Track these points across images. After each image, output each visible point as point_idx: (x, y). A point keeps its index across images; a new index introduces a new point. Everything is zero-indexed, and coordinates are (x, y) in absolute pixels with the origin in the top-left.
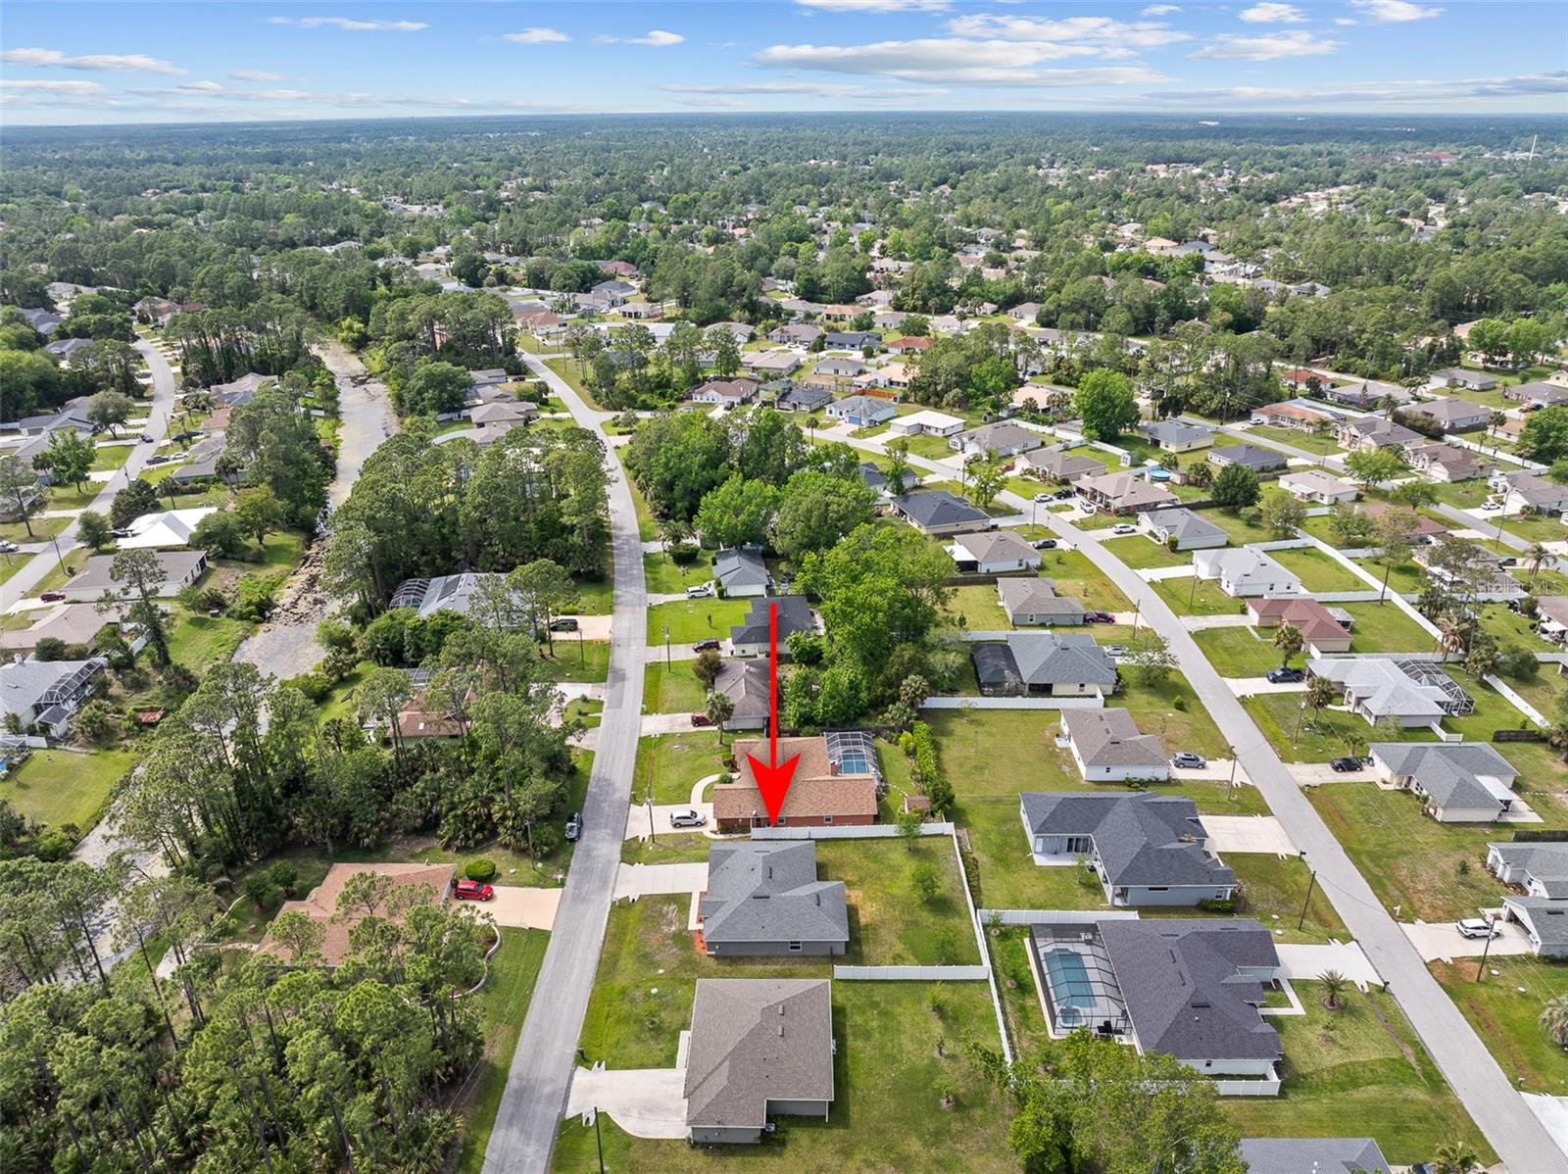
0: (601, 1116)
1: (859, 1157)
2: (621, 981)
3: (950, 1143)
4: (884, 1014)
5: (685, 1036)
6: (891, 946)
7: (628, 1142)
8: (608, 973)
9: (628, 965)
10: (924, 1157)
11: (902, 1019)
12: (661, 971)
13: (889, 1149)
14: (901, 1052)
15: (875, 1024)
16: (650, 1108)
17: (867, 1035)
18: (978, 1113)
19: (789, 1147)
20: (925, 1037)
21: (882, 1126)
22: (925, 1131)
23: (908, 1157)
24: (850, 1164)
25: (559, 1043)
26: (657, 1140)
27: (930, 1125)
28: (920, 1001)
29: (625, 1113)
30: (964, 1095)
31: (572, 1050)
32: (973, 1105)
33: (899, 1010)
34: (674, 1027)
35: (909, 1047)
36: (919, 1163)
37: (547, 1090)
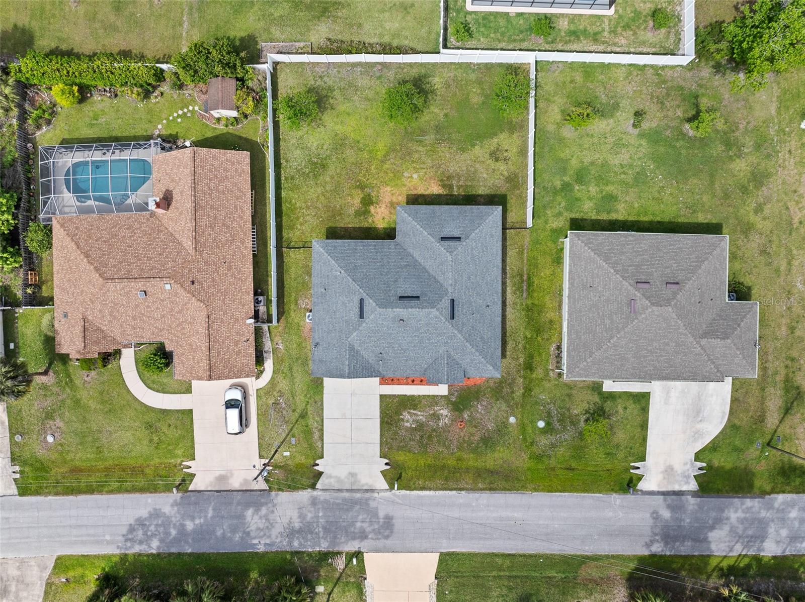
0: (698, 457)
1: (752, 218)
2: (522, 461)
3: (737, 134)
4: (580, 177)
5: (609, 386)
6: (476, 160)
7: (731, 427)
8: (507, 478)
9: (494, 458)
10: (753, 159)
11: (587, 160)
12: (512, 420)
13: (744, 190)
14: (631, 166)
15: (593, 189)
16: (696, 412)
17: (611, 198)
18: (704, 103)
19: (742, 280)
20: (611, 140)
21: (719, 193)
22: (724, 155)
23: (753, 173)
24: (759, 226)
25: (609, 514)
26: (732, 401)
27: (718, 149)
28: (561, 140)
29: (697, 434)
30: (685, 112)
31: (617, 499)
32: (697, 105)
33: (574, 162)
34: (597, 399)
35: (624, 157)
36: (758, 164)
37: (666, 514)
